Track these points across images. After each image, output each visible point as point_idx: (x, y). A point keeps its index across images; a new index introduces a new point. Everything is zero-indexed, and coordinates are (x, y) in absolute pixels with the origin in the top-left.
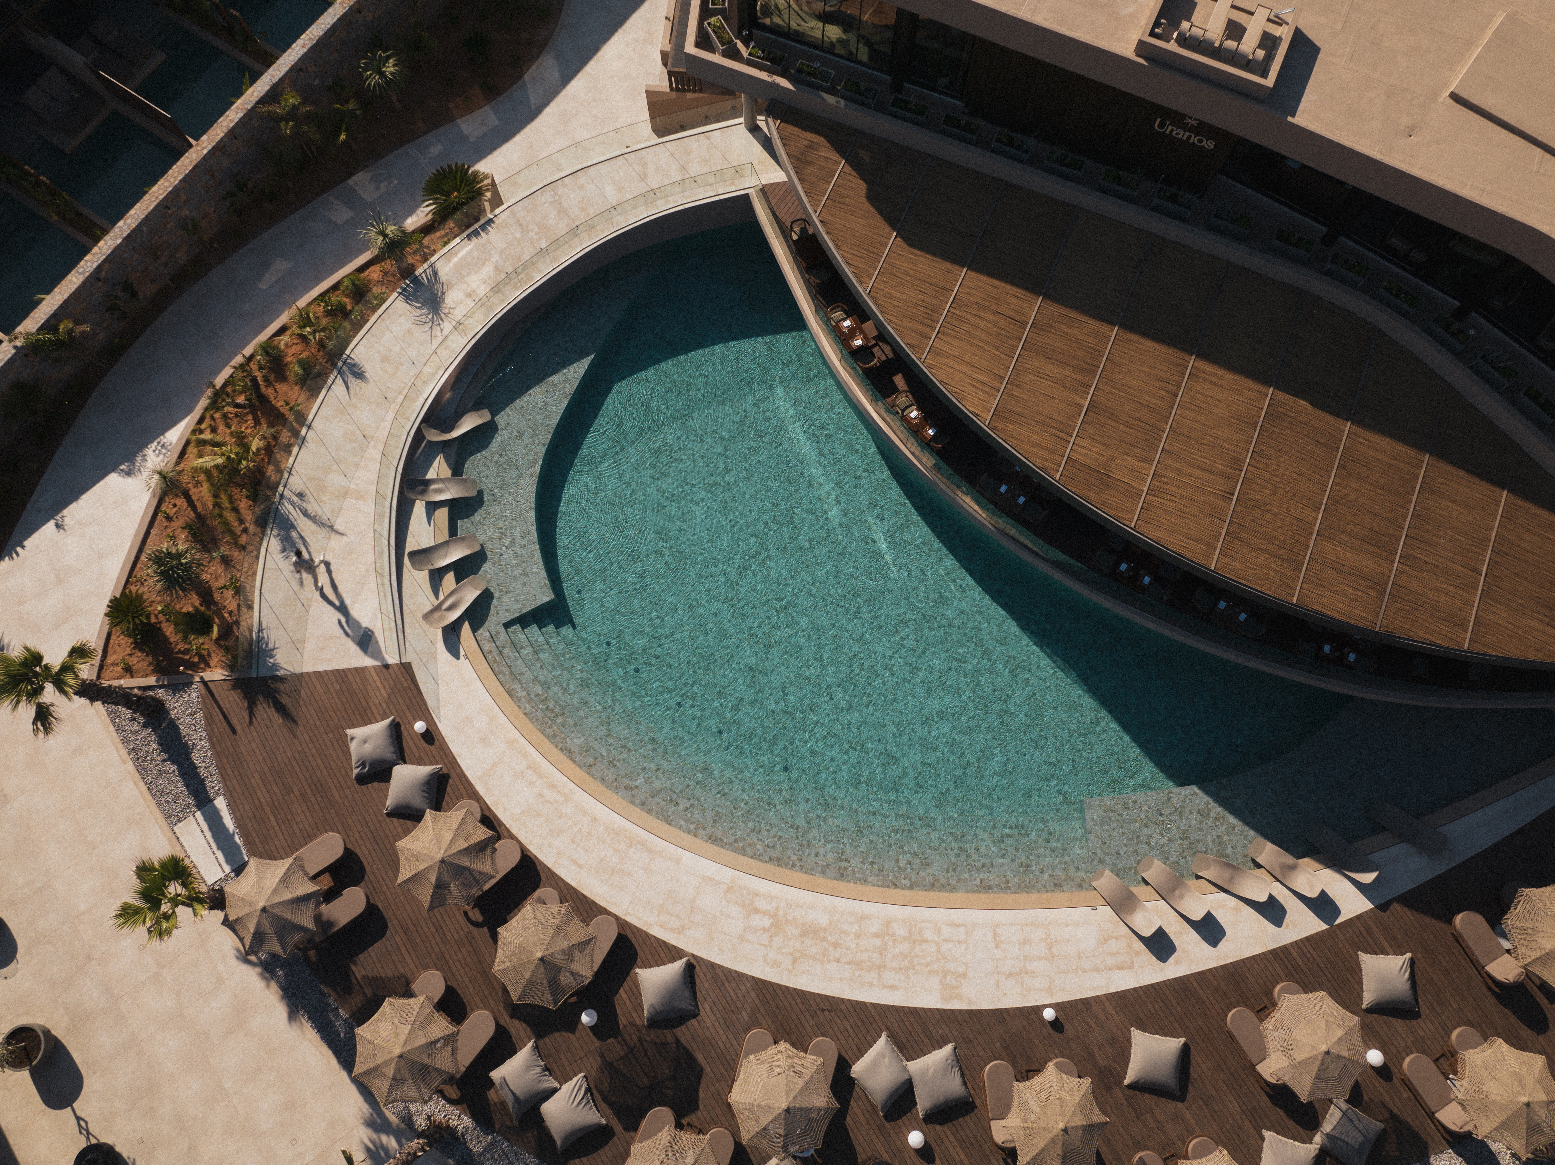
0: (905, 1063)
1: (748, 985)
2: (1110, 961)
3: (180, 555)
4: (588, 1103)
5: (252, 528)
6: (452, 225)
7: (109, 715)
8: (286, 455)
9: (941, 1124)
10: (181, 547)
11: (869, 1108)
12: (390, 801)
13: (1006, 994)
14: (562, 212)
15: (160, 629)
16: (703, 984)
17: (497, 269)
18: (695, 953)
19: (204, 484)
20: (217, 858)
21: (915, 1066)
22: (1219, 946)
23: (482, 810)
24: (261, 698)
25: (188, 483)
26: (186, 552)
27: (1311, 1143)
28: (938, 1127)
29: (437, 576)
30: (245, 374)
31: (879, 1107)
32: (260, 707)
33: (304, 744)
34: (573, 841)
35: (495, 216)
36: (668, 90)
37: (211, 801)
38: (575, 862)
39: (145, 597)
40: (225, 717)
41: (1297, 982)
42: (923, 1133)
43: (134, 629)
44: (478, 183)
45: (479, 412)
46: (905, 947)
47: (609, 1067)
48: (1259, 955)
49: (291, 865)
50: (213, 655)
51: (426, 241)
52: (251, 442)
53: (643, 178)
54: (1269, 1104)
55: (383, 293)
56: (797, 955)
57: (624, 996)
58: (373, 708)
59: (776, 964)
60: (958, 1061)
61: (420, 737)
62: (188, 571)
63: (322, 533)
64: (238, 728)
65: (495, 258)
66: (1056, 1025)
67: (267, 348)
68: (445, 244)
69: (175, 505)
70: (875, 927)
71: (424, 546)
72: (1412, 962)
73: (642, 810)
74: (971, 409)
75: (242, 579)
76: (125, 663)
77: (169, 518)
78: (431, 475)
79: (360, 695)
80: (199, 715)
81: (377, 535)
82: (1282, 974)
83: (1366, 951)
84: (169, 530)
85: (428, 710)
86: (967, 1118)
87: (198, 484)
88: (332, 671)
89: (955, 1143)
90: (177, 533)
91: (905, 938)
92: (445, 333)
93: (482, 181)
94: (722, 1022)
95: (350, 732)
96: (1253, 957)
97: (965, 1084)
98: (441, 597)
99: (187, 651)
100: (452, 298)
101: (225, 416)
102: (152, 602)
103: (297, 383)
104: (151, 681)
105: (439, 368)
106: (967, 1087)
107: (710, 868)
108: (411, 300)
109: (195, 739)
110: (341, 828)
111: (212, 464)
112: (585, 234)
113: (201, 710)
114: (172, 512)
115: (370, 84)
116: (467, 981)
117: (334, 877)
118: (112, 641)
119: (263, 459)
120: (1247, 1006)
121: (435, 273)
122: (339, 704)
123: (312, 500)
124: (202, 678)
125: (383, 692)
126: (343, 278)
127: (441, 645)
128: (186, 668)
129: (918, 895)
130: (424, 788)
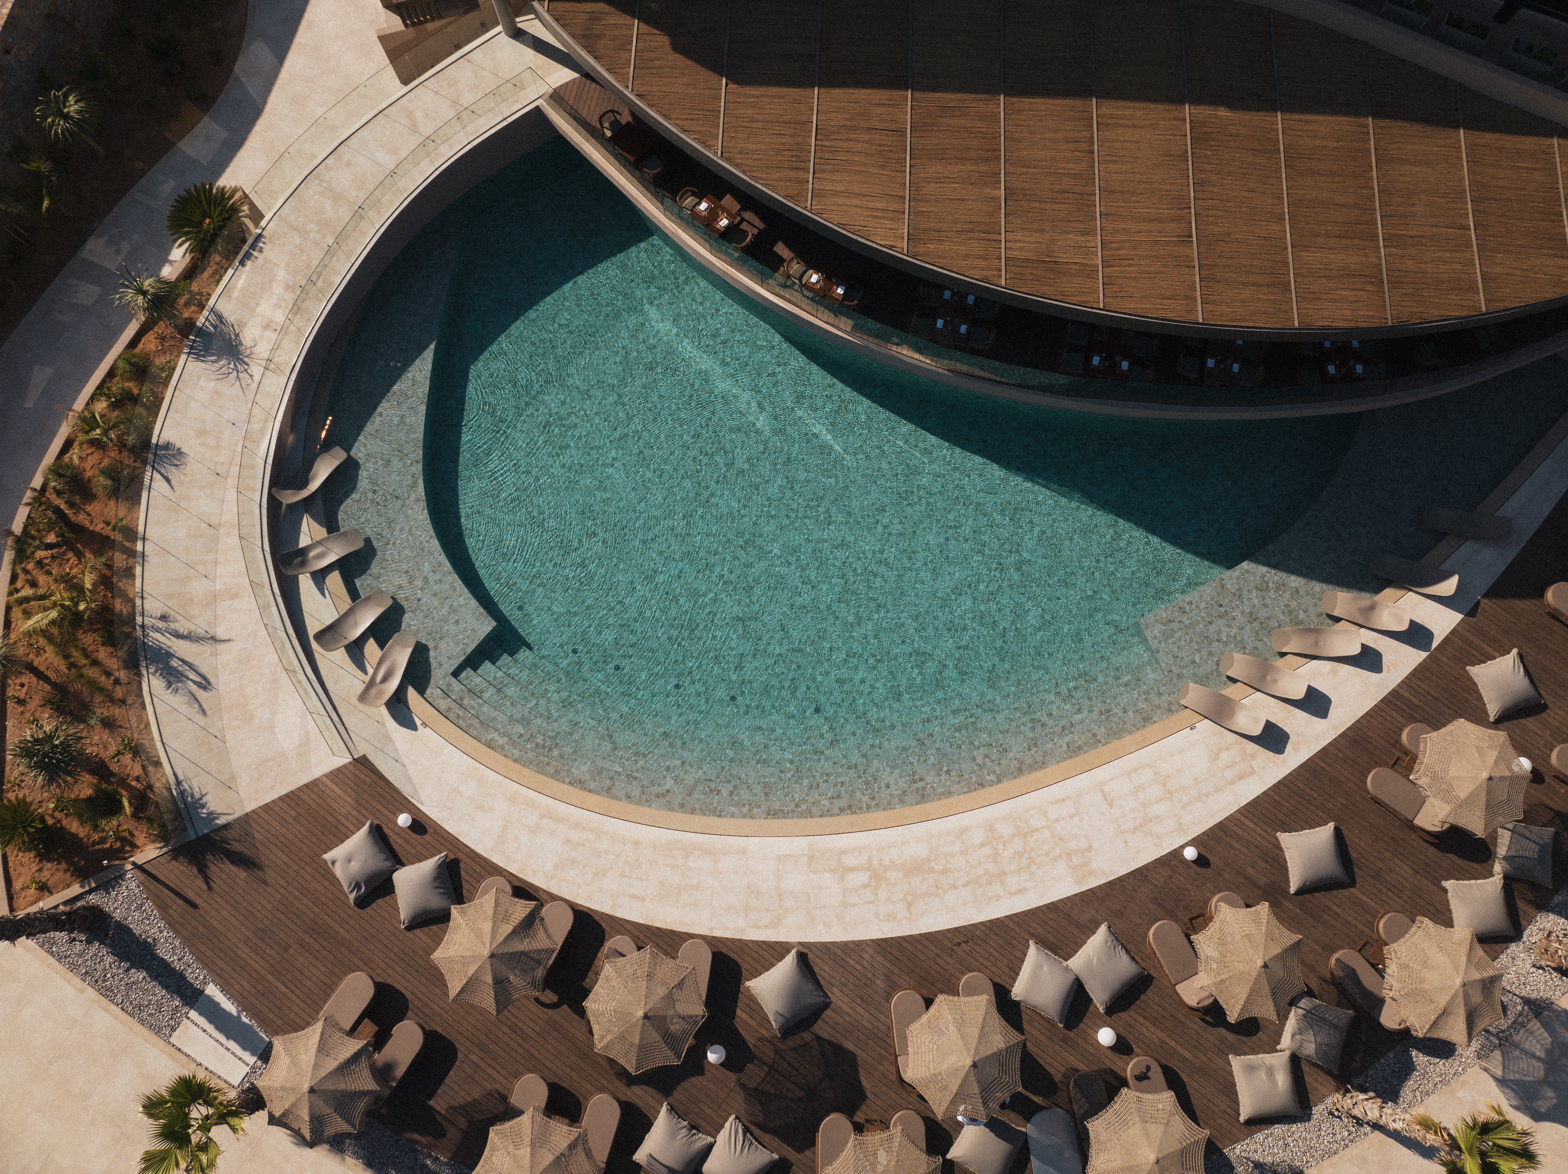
0: (1065, 964)
1: (870, 950)
2: (1229, 775)
3: (49, 737)
4: (751, 1144)
5: (123, 675)
6: (218, 259)
7: (42, 947)
8: (130, 582)
9: (1124, 1010)
10: (47, 728)
11: (1045, 1024)
12: (404, 913)
13: (1139, 851)
14: (337, 198)
15: (62, 828)
16: (822, 968)
17: (287, 287)
18: (802, 941)
19: (47, 649)
20: (233, 1053)
21: (1076, 962)
22: (1329, 716)
23: (510, 882)
24: (210, 857)
25: (28, 654)
26: (56, 730)
27: (1493, 876)
28: (1122, 1015)
29: (355, 650)
30: (43, 507)
31: (1057, 1020)
32: (213, 867)
33: (283, 891)
34: (623, 875)
35: (264, 229)
36: (403, 28)
37: (202, 992)
38: (634, 897)
39: (29, 800)
40: (177, 894)
41: (1421, 722)
42: (1113, 1029)
43: (32, 840)
44: (230, 198)
45: (331, 452)
46: (1017, 845)
47: (754, 1094)
48: (1371, 709)
49: (324, 1028)
50: (136, 833)
51: (195, 287)
52: (83, 581)
53: (414, 129)
54: (1439, 854)
55: (169, 362)
56: (909, 898)
57: (744, 1016)
58: (343, 820)
59: (891, 917)
60: (1117, 939)
61: (408, 831)
62: (66, 751)
63: (206, 649)
64: (198, 901)
65: (281, 274)
66: (1201, 861)
67: (58, 470)
68: (218, 281)
69: (22, 685)
70: (978, 837)
71: (329, 621)
72: (1521, 656)
73: (684, 813)
74: (882, 243)
75: (136, 736)
76: (36, 883)
77: (21, 702)
78: (304, 541)
79: (322, 812)
80: (148, 905)
81: (270, 630)
82: (1402, 720)
83: (1474, 664)
84: (27, 715)
85: (406, 799)
86: (1149, 992)
87: (39, 651)
88: (280, 798)
89: (1147, 1023)
90: (37, 715)
91: (1014, 835)
92: (257, 378)
93: (232, 196)
94: (859, 1001)
95: (327, 856)
96: (1367, 714)
97: (1133, 959)
98: (370, 671)
99: (103, 840)
100: (249, 335)
101: (40, 563)
102: (40, 802)
103: (110, 498)
104: (76, 889)
105: (266, 420)
106: (1137, 962)
107: (782, 845)
108: (204, 356)
109: (154, 933)
110: (361, 965)
111: (46, 621)
112: (372, 214)
113: (147, 898)
114: (22, 694)
115: (56, 134)
116: (568, 1070)
117: (373, 1020)
118: (10, 864)
119: (105, 596)
120: (1380, 766)
121: (220, 317)
122: (303, 831)
123: (179, 617)
124: (134, 863)
125: (347, 798)
126: (116, 361)
127: (391, 724)
128: (109, 860)
129: (1009, 785)
130: (436, 885)
